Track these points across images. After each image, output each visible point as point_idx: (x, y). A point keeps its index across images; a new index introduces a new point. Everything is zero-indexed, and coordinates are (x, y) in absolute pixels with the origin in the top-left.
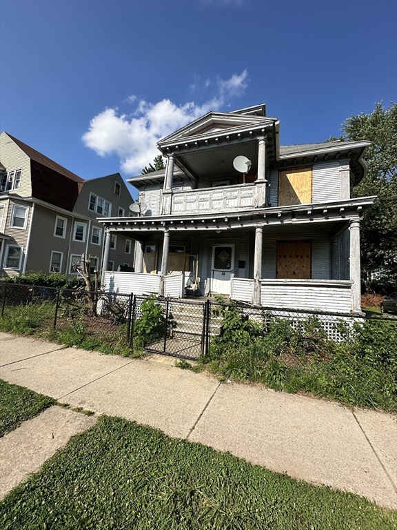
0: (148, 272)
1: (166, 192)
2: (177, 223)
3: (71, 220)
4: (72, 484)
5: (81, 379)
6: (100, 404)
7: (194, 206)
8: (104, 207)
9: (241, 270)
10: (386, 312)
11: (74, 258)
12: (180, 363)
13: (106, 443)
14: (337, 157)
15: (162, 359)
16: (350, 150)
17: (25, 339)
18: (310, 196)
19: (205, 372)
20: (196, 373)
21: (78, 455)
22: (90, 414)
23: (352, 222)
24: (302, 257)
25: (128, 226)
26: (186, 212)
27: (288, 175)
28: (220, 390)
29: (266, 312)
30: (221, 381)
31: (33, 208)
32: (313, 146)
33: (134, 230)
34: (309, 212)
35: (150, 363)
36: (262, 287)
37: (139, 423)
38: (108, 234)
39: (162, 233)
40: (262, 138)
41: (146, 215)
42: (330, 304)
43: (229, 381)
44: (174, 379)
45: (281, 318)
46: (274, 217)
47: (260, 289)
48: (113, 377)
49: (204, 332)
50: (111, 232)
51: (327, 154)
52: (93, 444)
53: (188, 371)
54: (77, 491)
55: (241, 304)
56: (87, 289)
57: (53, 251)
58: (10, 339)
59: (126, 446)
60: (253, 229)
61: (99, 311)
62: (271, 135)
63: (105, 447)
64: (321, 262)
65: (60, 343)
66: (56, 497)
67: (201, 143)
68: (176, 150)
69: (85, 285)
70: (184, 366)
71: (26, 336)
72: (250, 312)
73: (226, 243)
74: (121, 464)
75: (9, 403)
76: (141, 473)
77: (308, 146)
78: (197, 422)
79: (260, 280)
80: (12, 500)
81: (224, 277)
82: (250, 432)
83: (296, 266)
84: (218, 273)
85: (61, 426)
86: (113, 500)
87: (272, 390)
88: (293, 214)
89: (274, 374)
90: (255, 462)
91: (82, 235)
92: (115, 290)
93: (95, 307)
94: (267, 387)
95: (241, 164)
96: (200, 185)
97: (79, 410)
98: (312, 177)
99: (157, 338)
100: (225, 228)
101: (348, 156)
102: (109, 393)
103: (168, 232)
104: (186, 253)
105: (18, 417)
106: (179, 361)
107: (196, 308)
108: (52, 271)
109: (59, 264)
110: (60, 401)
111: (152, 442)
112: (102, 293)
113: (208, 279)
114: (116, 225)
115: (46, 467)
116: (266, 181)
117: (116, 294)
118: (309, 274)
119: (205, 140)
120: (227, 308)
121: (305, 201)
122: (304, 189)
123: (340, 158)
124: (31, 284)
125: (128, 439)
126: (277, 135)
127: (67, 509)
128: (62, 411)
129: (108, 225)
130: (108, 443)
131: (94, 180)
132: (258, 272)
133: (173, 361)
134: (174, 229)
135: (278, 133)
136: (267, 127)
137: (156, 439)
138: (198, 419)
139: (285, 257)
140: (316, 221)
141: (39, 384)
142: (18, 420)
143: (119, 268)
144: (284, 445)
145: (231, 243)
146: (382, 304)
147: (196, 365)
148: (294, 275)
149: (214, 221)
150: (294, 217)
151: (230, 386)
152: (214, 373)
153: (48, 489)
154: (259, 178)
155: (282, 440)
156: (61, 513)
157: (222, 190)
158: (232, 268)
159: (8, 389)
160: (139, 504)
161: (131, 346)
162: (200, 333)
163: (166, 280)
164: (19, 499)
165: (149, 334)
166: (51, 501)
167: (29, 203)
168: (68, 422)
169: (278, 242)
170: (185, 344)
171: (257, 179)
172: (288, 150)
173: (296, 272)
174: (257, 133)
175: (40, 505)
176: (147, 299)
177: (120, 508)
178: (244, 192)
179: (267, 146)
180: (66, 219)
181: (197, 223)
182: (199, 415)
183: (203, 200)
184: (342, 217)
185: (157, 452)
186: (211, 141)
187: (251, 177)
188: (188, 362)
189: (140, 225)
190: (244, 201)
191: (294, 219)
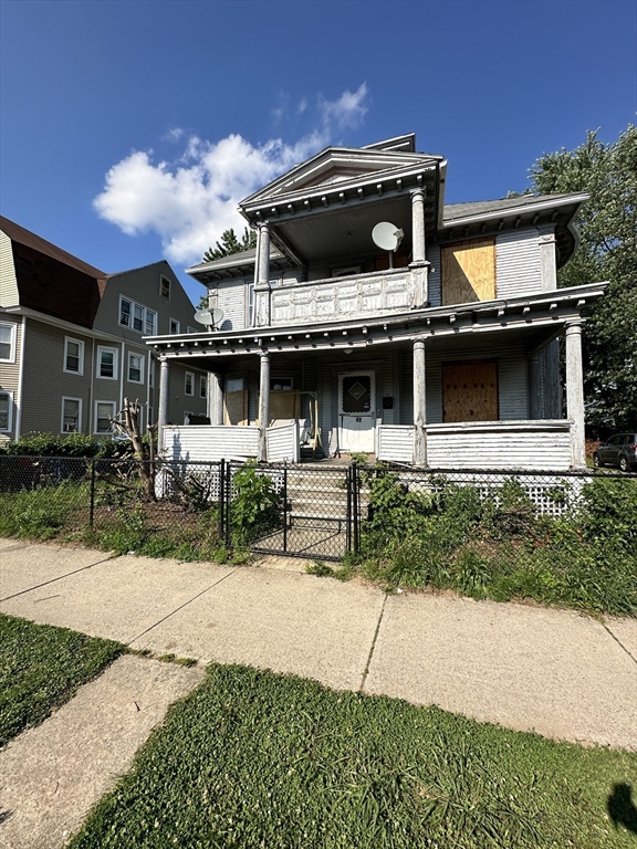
0: (234, 422)
1: (259, 287)
2: (281, 340)
3: (91, 343)
4: (194, 785)
5: (158, 605)
6: (202, 646)
7: (309, 309)
8: (144, 319)
9: (386, 411)
10: (601, 465)
11: (101, 408)
12: (316, 568)
13: (232, 710)
14: (535, 221)
15: (282, 564)
16: (556, 209)
17: (43, 546)
18: (493, 287)
19: (358, 579)
20: (343, 581)
21: (190, 735)
22: (191, 663)
23: (568, 326)
24: (483, 386)
25: (197, 349)
26: (296, 320)
27: (456, 254)
28: (389, 605)
29: (436, 476)
30: (387, 591)
31: (23, 326)
32: (496, 204)
33: (208, 354)
34: (501, 313)
35: (263, 571)
36: (429, 437)
37: (276, 671)
38: (163, 364)
39: (257, 357)
40: (418, 190)
41: (222, 329)
42: (537, 459)
43: (399, 591)
44: (312, 594)
45: (463, 485)
46: (444, 322)
47: (426, 441)
48: (210, 598)
49: (349, 515)
50: (168, 360)
51: (518, 217)
52: (212, 715)
53: (329, 579)
54: (208, 798)
55: (396, 467)
56: (138, 455)
57: (64, 398)
58: (19, 548)
59: (268, 714)
60: (410, 344)
61: (159, 492)
62: (432, 184)
63: (234, 719)
64: (513, 395)
65: (106, 549)
66: (175, 811)
67: (315, 202)
68: (273, 215)
69: (133, 451)
70: (322, 572)
71: (43, 541)
72: (412, 478)
73: (360, 369)
74: (268, 743)
75: (46, 657)
76: (306, 755)
77: (486, 204)
78: (369, 662)
79: (425, 426)
80: (99, 826)
81: (359, 425)
82: (458, 669)
83: (475, 401)
84: (350, 418)
85: (147, 689)
86: (272, 806)
87: (471, 599)
88: (474, 317)
89: (471, 574)
90: (481, 719)
91: (111, 367)
92: (183, 455)
93: (152, 486)
94: (461, 595)
95: (386, 237)
96: (311, 274)
97: (171, 658)
98: (495, 256)
99: (266, 529)
100: (363, 345)
101: (553, 219)
102: (211, 626)
103: (267, 355)
104: (295, 388)
105: (69, 680)
106: (312, 564)
107: (323, 477)
108: (65, 430)
109: (76, 418)
110: (133, 646)
111: (308, 701)
112: (162, 461)
113: (334, 429)
114: (176, 347)
115: (142, 761)
116: (427, 263)
117: (184, 463)
118: (495, 412)
119: (322, 196)
120: (374, 475)
121: (485, 295)
122: (483, 276)
123: (539, 222)
124: (36, 453)
125: (267, 700)
126: (441, 185)
127: (198, 830)
128: (141, 662)
129: (163, 348)
130: (236, 709)
131: (125, 274)
132: (420, 413)
133: (301, 565)
134: (277, 350)
135: (443, 181)
136: (427, 171)
137: (313, 695)
138: (370, 657)
139: (455, 388)
140: (511, 326)
141: (88, 620)
142: (69, 685)
143: (187, 420)
144: (518, 686)
145: (368, 369)
146: (595, 454)
147: (341, 568)
148: (472, 416)
149: (345, 333)
150: (475, 322)
151: (404, 598)
152: (373, 580)
153: (156, 799)
154: (415, 258)
155: (511, 677)
156: (190, 839)
157: (354, 282)
158: (373, 409)
159: (38, 633)
160: (317, 808)
161: (229, 546)
162: (343, 517)
163: (269, 434)
164: (112, 824)
165: (253, 524)
166: (167, 819)
167: (16, 318)
168: (156, 680)
169: (444, 364)
170: (314, 536)
171: (411, 260)
172: (454, 211)
173: (475, 410)
174: (410, 182)
175: (151, 828)
176: (243, 468)
177: (287, 817)
178: (391, 283)
179: (426, 205)
180: (83, 343)
181: (317, 338)
182: (369, 650)
183: (321, 300)
184: (554, 319)
185: (322, 718)
186: (332, 198)
187: (402, 257)
188: (327, 564)
189: (218, 345)
190: (392, 299)
191: (477, 325)
